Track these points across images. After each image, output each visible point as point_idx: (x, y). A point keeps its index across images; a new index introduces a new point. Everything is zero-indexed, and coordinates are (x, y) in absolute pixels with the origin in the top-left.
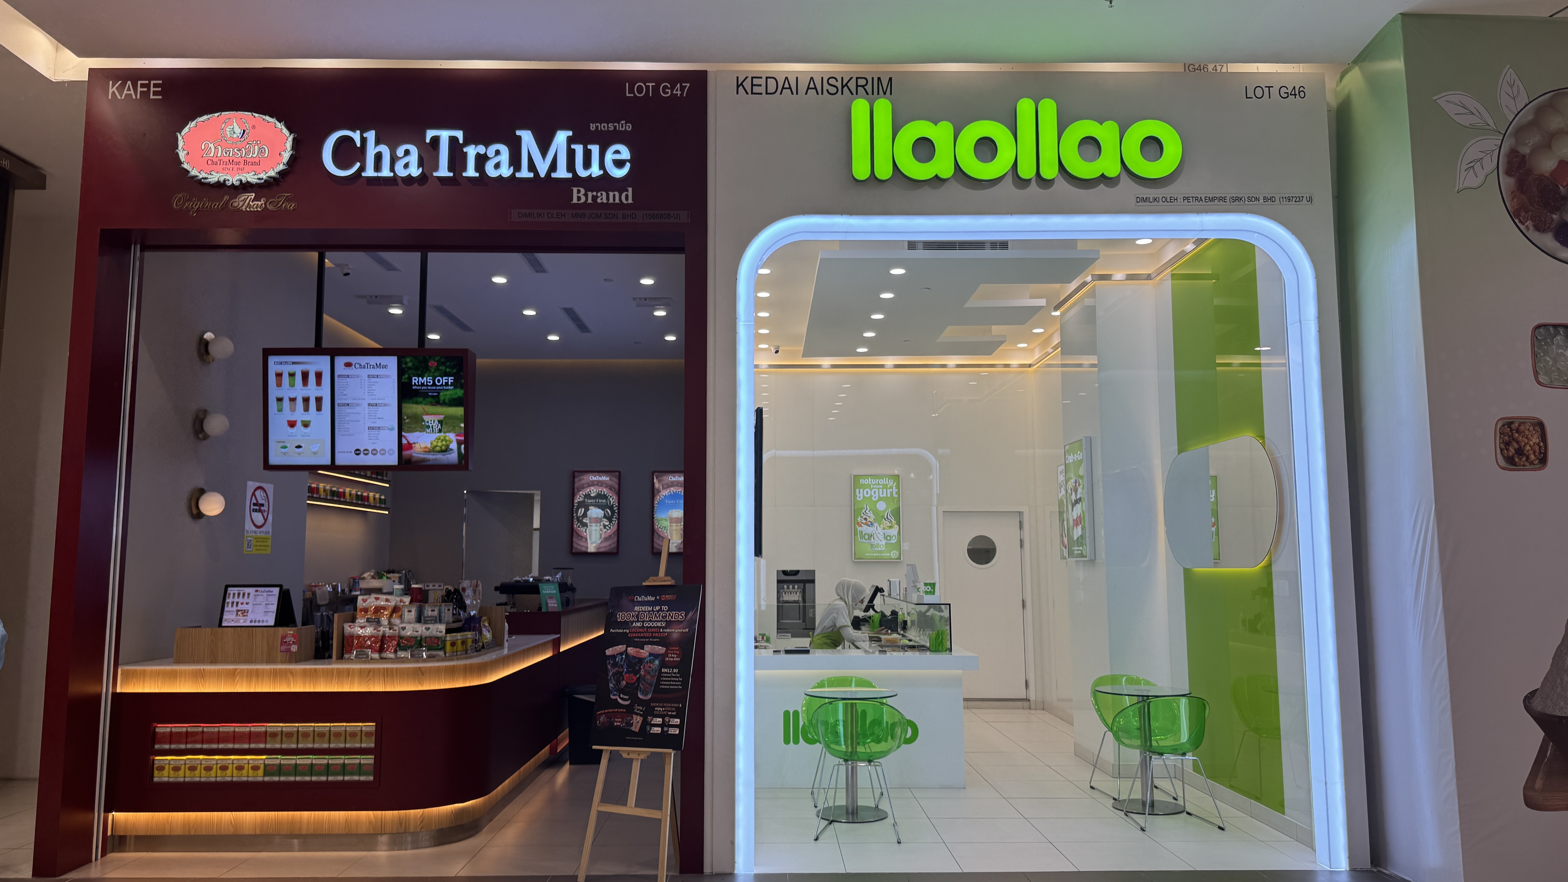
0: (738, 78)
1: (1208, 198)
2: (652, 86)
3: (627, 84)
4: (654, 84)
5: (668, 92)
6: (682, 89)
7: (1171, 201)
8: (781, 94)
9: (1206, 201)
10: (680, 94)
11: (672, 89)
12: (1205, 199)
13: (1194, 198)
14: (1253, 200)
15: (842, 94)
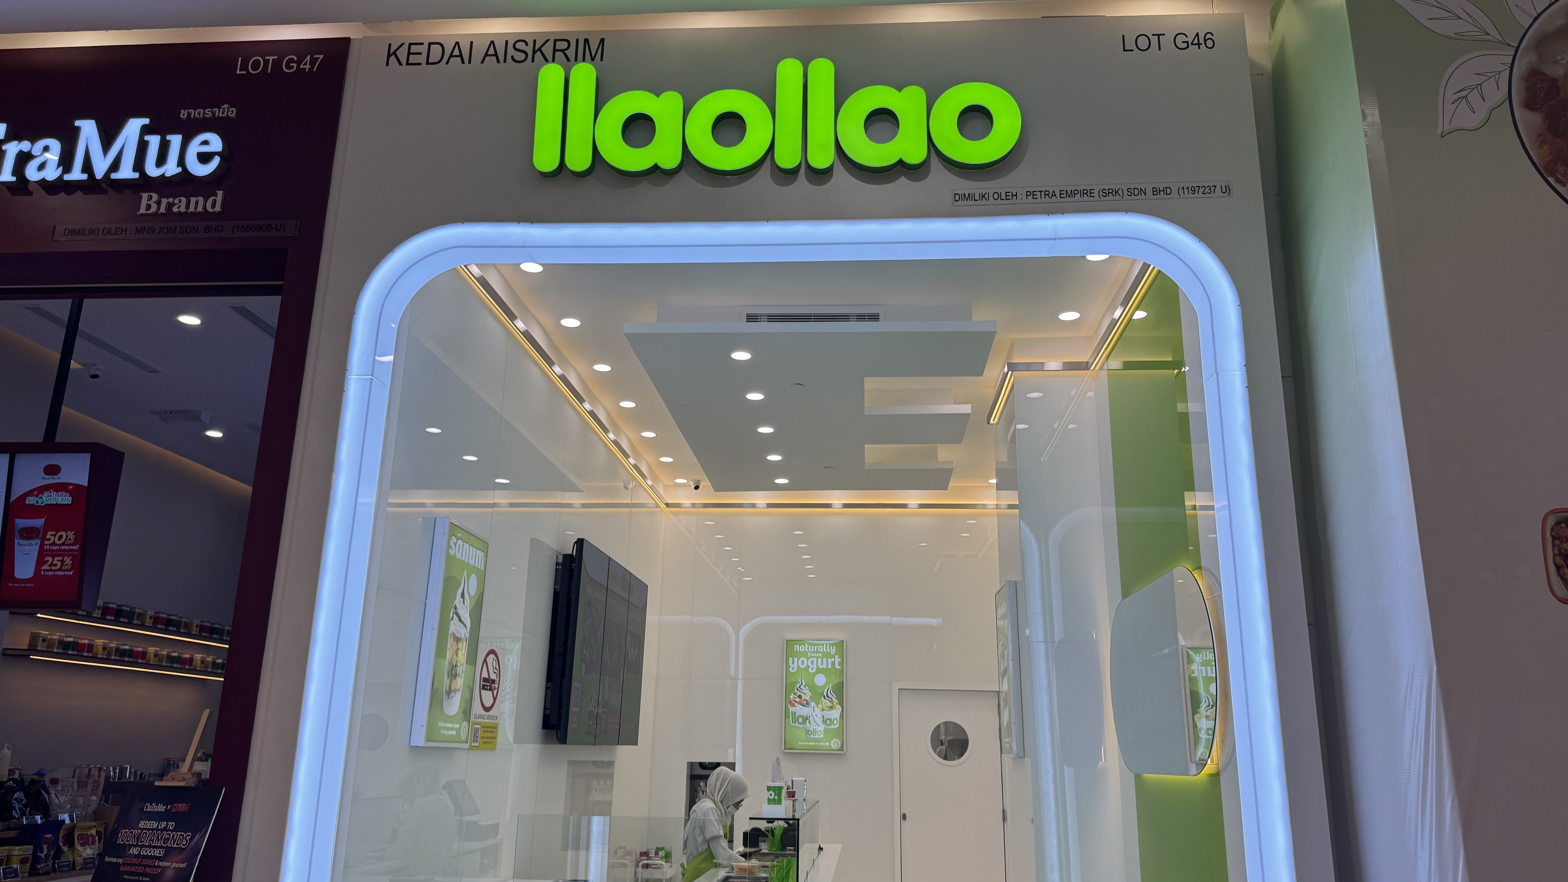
0: (390, 45)
1: (1065, 192)
2: (273, 59)
3: (240, 59)
4: (276, 57)
5: (293, 67)
6: (313, 62)
7: (1008, 197)
8: (447, 63)
9: (1062, 196)
10: (309, 68)
11: (299, 63)
12: (1060, 194)
13: (1043, 193)
14: (1136, 193)
15: (533, 61)
